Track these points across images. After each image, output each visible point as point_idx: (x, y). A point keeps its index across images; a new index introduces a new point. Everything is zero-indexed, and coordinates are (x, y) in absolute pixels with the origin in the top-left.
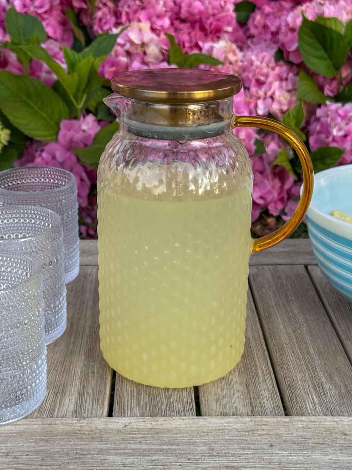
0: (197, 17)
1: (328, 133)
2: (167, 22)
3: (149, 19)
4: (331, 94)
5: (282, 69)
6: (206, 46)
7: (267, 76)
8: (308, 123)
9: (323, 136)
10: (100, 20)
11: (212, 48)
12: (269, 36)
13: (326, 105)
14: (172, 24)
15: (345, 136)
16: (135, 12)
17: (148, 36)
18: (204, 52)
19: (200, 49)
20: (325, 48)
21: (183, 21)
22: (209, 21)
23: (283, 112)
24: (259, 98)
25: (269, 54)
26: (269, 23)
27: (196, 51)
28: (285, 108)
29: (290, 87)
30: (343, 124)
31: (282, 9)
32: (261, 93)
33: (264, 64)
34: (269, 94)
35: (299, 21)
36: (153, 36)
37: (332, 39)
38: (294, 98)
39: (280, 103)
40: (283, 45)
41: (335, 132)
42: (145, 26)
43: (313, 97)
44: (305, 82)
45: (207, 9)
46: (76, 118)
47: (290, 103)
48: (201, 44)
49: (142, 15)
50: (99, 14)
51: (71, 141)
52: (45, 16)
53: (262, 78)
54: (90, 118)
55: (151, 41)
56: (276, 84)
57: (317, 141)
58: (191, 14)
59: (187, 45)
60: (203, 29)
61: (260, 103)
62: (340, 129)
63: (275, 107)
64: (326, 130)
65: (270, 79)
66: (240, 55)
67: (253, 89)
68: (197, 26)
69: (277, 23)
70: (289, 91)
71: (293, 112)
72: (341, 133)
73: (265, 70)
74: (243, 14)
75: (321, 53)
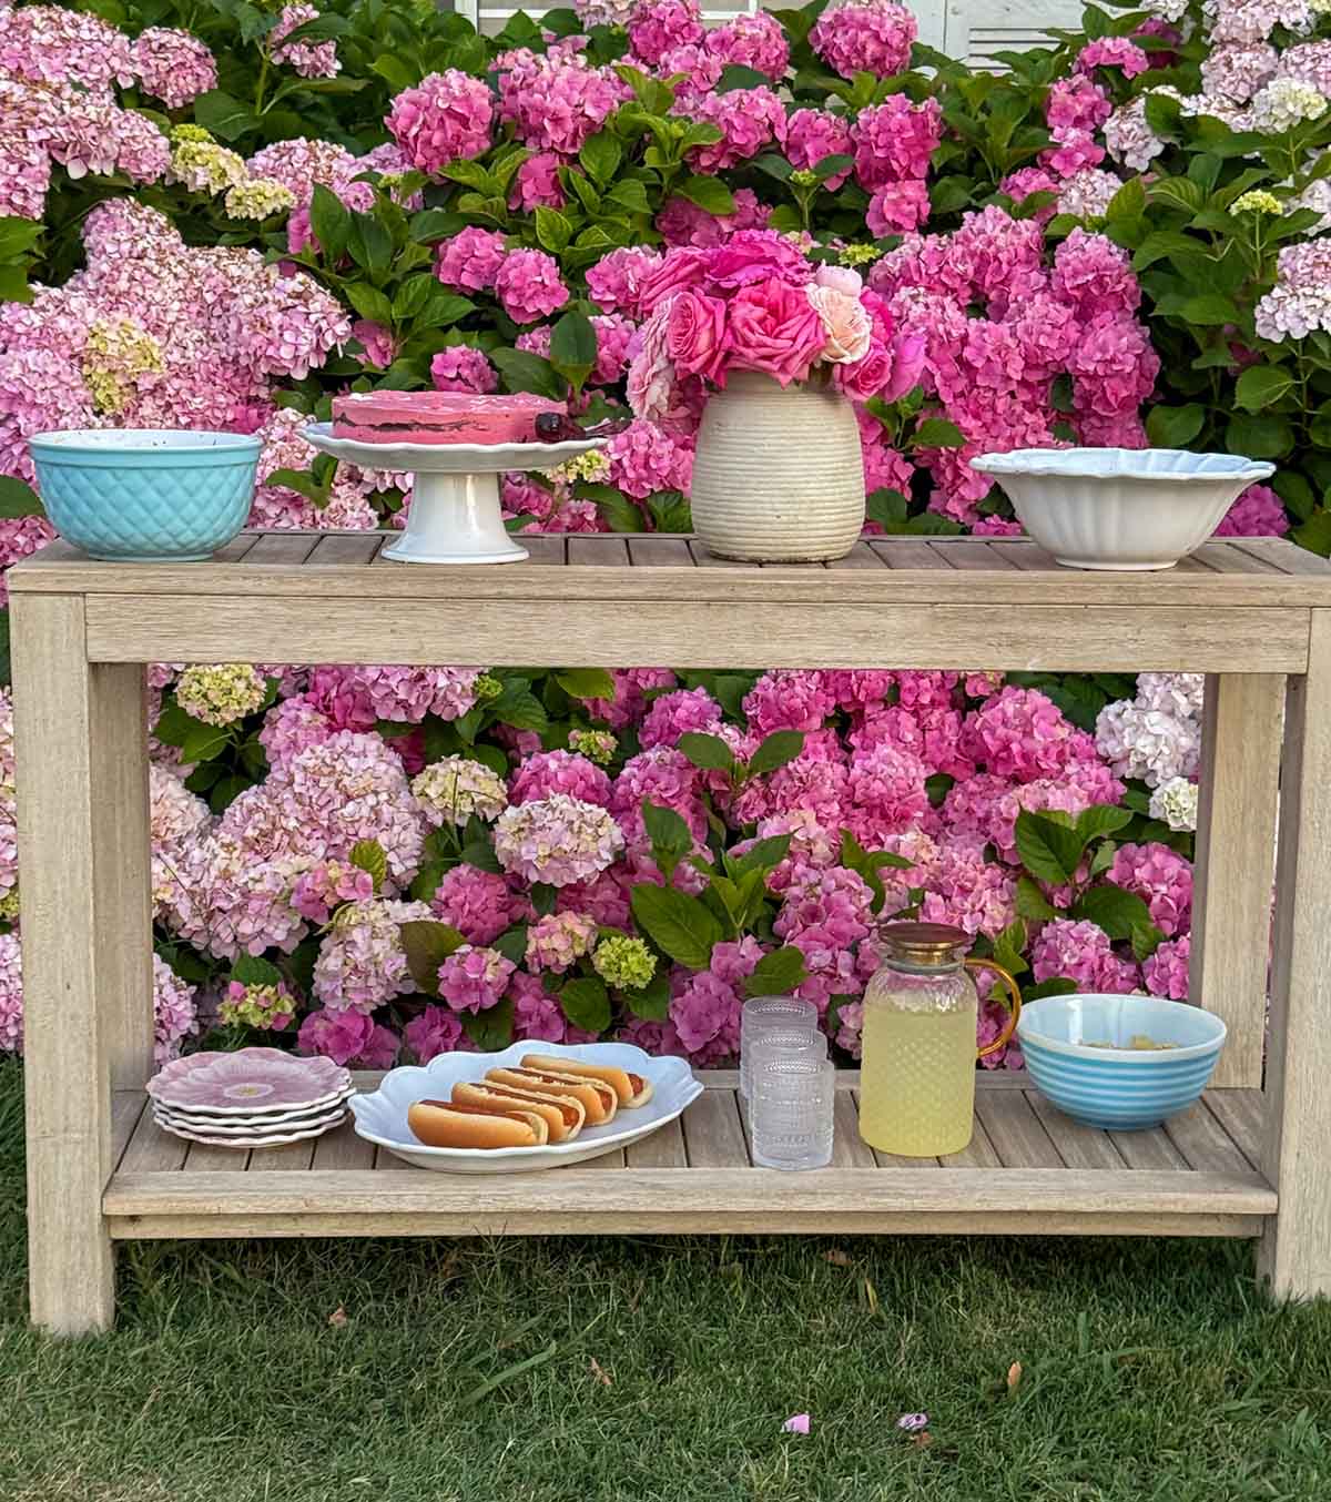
0: (877, 801)
1: (1058, 960)
2: (836, 807)
3: (813, 805)
4: (1063, 906)
5: (993, 872)
6: (890, 839)
7: (974, 882)
8: (1031, 945)
9: (1051, 964)
10: (746, 805)
11: (899, 841)
12: (975, 824)
13: (1054, 922)
14: (842, 809)
15: (1080, 964)
16: (795, 796)
17: (815, 829)
18: (886, 848)
19: (882, 844)
20: (1050, 847)
21: (857, 806)
22: (892, 807)
23: (997, 931)
24: (965, 912)
25: (976, 852)
26: (975, 807)
27: (875, 848)
28: (1000, 926)
29: (1006, 898)
30: (1076, 949)
31: (990, 786)
32: (967, 905)
33: (970, 866)
34: (978, 907)
35: (1015, 811)
36: (821, 829)
37: (1058, 836)
38: (1012, 913)
39: (993, 919)
40: (995, 840)
41: (1066, 959)
42: (810, 815)
43: (1036, 912)
44: (1025, 892)
45: (890, 790)
46: (733, 940)
47: (1006, 920)
48: (882, 836)
49: (803, 800)
50: (744, 798)
51: (728, 970)
52: (673, 802)
53: (969, 885)
54: (750, 940)
55: (819, 835)
56: (988, 893)
57: (1044, 970)
58: (869, 798)
59: (863, 837)
60: (884, 816)
61: (966, 918)
62: (1074, 956)
63: (987, 925)
64: (1055, 956)
65: (979, 886)
66: (936, 849)
67: (956, 900)
68: (877, 813)
69: (985, 806)
70: (1005, 903)
71: (1010, 933)
72: (1074, 961)
73: (971, 874)
74: (936, 790)
75: (1046, 853)
